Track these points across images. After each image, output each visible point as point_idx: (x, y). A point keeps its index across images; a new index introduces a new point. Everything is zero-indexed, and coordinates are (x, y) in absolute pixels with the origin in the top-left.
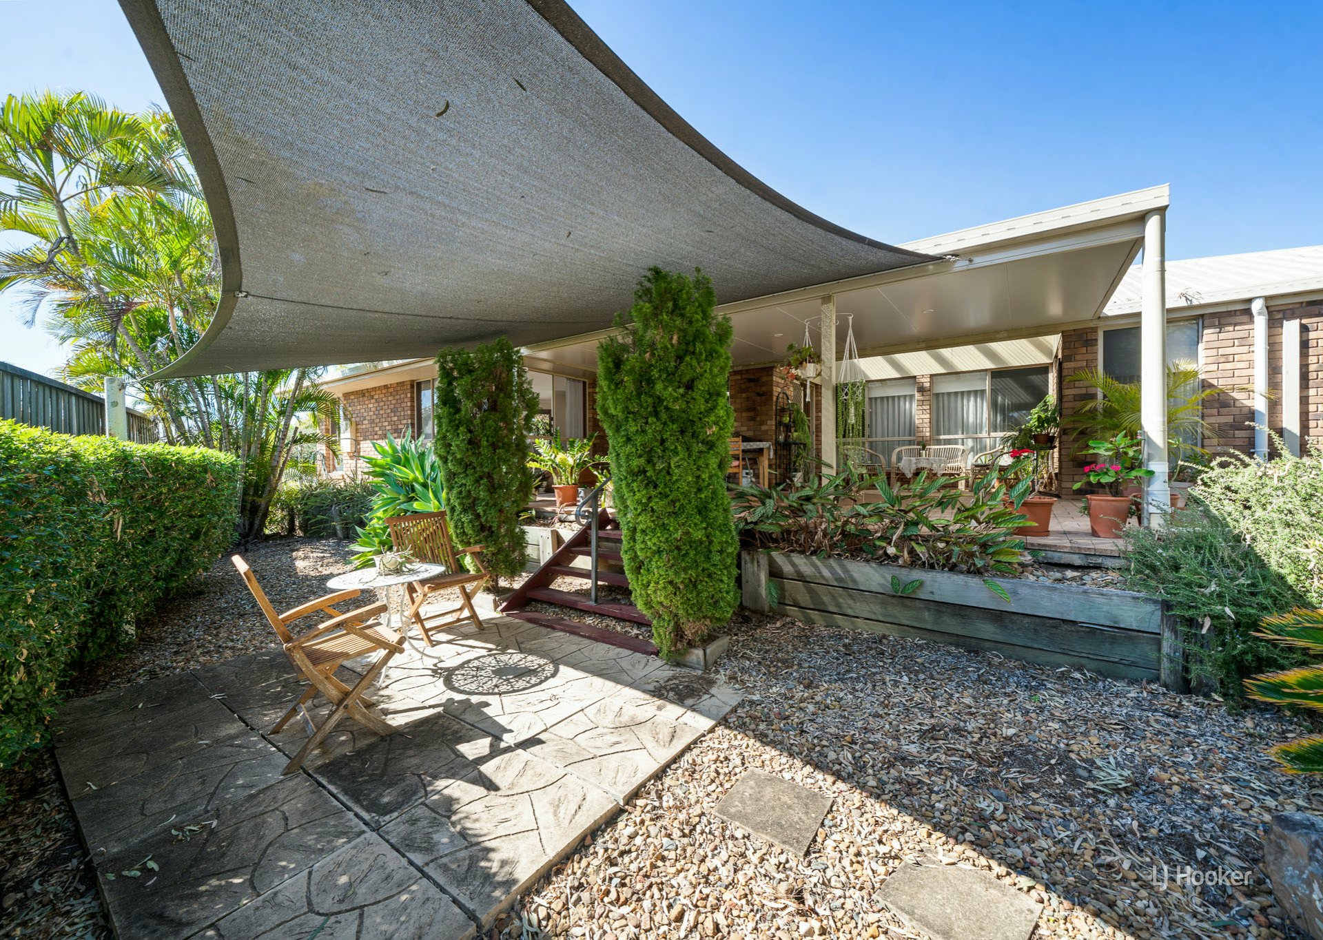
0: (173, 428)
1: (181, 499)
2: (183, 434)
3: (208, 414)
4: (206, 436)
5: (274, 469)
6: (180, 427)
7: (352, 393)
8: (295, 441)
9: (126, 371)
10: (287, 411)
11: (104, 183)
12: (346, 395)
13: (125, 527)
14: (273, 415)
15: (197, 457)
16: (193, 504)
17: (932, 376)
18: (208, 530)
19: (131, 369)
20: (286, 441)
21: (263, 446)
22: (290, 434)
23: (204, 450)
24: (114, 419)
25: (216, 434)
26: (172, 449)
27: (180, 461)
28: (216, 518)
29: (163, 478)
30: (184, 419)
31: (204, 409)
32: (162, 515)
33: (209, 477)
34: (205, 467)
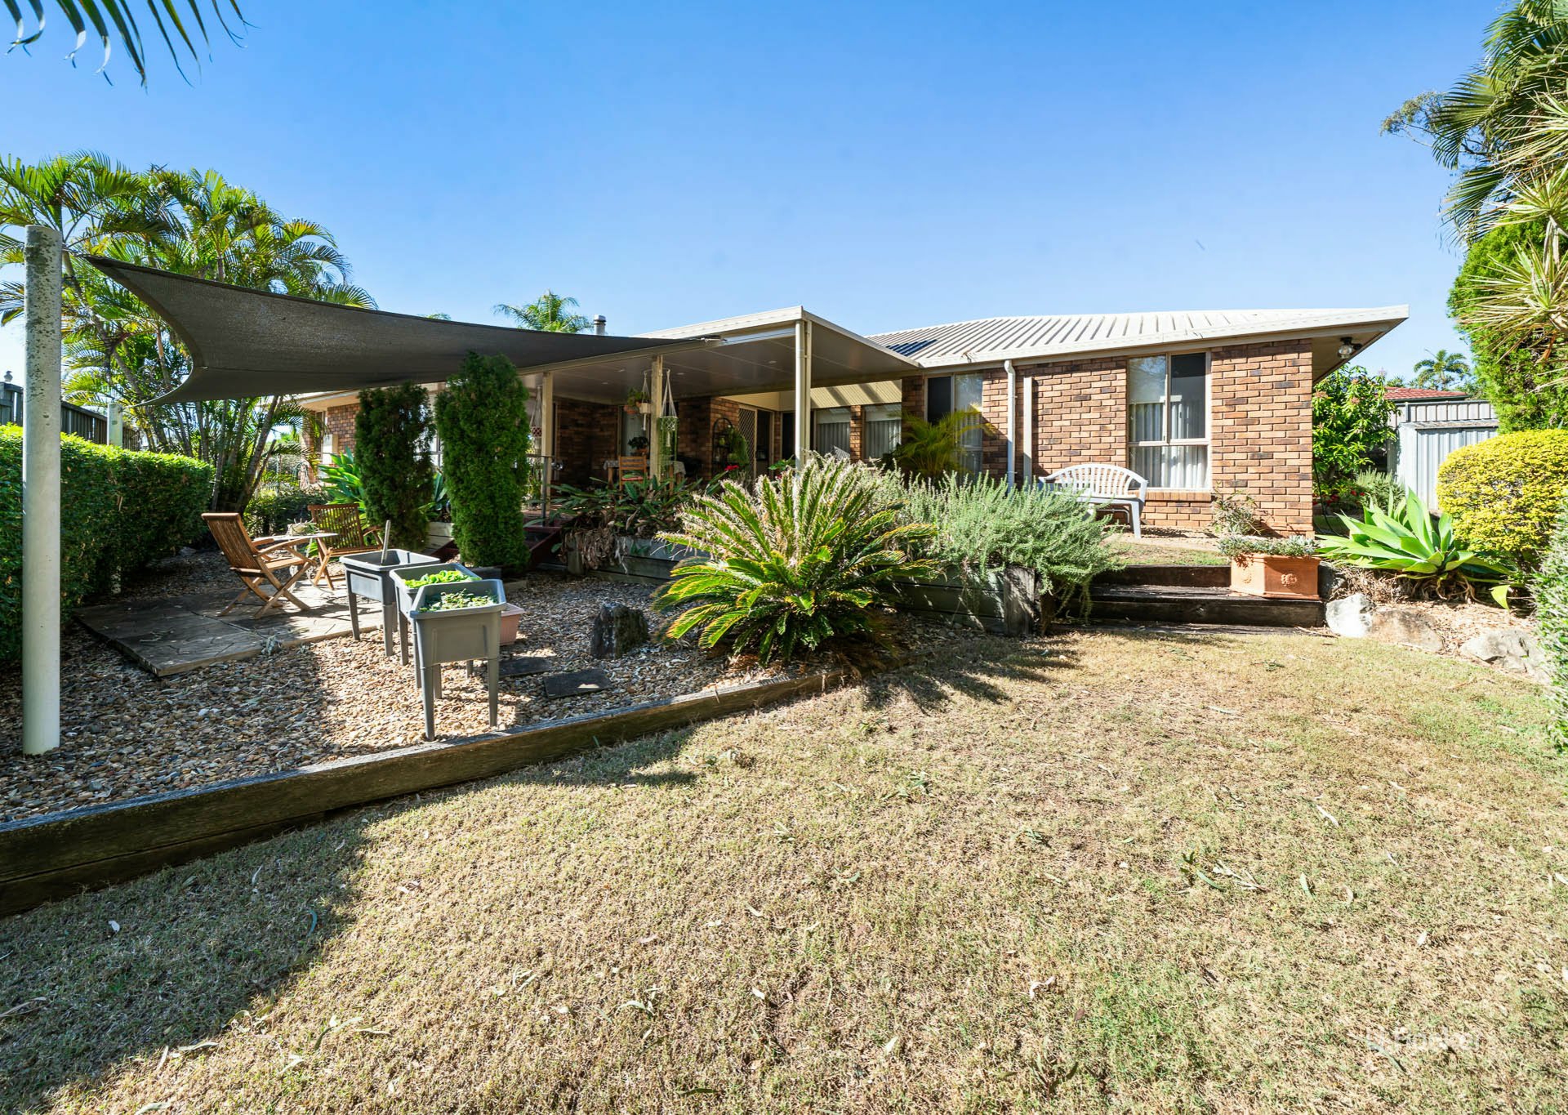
0: (155, 438)
1: (161, 491)
2: (164, 444)
3: (189, 426)
4: (185, 446)
5: (249, 477)
6: (161, 437)
7: (337, 408)
8: (272, 453)
9: (115, 388)
10: (265, 426)
11: (105, 230)
12: (331, 410)
13: (124, 504)
14: (252, 428)
15: (175, 462)
16: (171, 496)
17: (862, 406)
18: (181, 518)
19: (119, 386)
20: (264, 452)
21: (240, 456)
22: (267, 447)
23: (181, 457)
24: (114, 432)
25: (195, 445)
26: (156, 455)
27: (162, 464)
28: (188, 510)
29: (149, 476)
30: (165, 430)
31: (184, 420)
32: (146, 501)
33: (184, 478)
34: (181, 469)
